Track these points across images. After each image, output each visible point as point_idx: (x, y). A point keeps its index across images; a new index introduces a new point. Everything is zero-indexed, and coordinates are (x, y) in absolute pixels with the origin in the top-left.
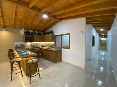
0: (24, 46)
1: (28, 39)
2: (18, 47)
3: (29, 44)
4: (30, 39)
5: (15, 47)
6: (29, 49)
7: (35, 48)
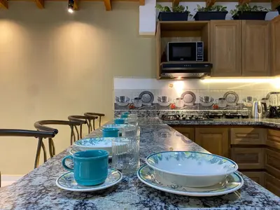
0: (155, 101)
1: (176, 51)
2: (126, 107)
3: (178, 89)
4: (186, 52)
5: (116, 107)
6: (177, 117)
7: (215, 116)
